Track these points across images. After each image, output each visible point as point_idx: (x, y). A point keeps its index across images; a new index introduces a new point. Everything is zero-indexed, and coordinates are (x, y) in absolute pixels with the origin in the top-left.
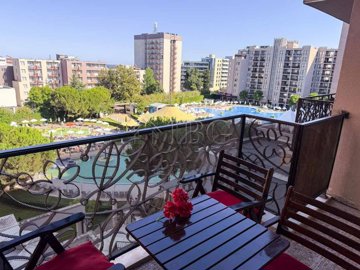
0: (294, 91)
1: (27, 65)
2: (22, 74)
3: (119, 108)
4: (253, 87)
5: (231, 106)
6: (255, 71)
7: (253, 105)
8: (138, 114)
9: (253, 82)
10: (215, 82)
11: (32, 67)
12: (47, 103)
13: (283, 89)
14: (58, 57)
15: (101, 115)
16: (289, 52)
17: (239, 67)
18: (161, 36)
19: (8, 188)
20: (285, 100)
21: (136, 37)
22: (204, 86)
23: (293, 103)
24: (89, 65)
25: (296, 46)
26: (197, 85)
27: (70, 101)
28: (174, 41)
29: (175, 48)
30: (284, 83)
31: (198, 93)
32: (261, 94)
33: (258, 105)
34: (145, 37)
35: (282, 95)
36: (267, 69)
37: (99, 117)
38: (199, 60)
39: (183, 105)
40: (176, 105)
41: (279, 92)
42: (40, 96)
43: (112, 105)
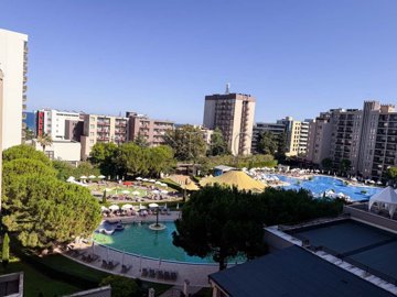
0: (392, 163)
1: (96, 120)
2: (91, 130)
3: (181, 169)
4: (338, 155)
5: (311, 175)
6: (341, 136)
7: (339, 175)
8: (201, 176)
9: (338, 148)
10: (292, 146)
11: (101, 122)
12: (108, 159)
13: (377, 160)
14: (128, 114)
15: (162, 175)
16: (383, 117)
17: (321, 132)
18: (233, 96)
19: (46, 251)
20: (379, 172)
21: (207, 98)
22: (279, 150)
23: (391, 178)
24: (156, 123)
25: (391, 110)
26: (271, 149)
27: (132, 159)
28: (247, 102)
29: (247, 109)
30: (378, 153)
31: (271, 157)
32: (348, 163)
33: (345, 176)
34: (216, 97)
35: (375, 166)
36: (356, 136)
37: (159, 177)
38: (274, 122)
39: (253, 170)
40: (244, 169)
41: (371, 162)
42: (103, 151)
43: (174, 165)
